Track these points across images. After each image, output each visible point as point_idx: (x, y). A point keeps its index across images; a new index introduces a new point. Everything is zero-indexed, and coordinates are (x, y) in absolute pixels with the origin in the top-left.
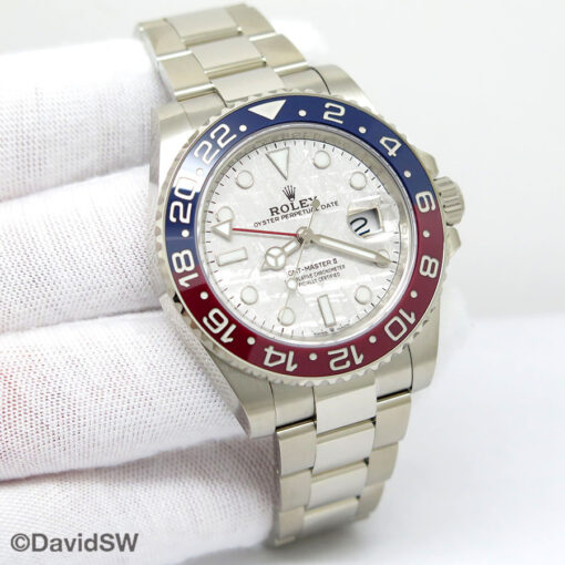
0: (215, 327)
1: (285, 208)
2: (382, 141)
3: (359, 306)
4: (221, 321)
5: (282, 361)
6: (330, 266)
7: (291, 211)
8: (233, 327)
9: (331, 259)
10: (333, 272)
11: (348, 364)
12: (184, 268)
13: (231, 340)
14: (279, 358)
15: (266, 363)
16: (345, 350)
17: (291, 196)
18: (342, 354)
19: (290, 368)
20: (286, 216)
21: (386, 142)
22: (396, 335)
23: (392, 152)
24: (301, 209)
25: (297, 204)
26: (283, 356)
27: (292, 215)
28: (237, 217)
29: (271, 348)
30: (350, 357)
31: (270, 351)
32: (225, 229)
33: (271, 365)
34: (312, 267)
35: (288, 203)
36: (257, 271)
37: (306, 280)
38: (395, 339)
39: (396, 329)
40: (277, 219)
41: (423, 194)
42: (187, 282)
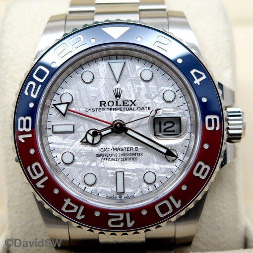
0: (34, 175)
1: (111, 104)
2: (192, 72)
3: (145, 185)
4: (39, 172)
5: (75, 211)
6: (132, 152)
7: (114, 106)
8: (46, 178)
9: (134, 147)
10: (133, 157)
11: (122, 225)
12: (25, 129)
13: (43, 187)
14: (73, 208)
15: (63, 209)
16: (122, 215)
17: (118, 96)
18: (119, 217)
19: (79, 217)
20: (110, 109)
21: (195, 73)
22: (163, 213)
23: (197, 81)
24: (122, 107)
25: (120, 102)
26: (76, 207)
27: (114, 109)
28: (74, 101)
29: (69, 200)
30: (125, 220)
31: (68, 202)
32: (63, 108)
33: (67, 211)
34: (118, 149)
35: (114, 100)
36: (78, 143)
37: (112, 157)
38: (161, 216)
39: (164, 209)
40: (103, 109)
41: (212, 117)
42: (23, 139)
